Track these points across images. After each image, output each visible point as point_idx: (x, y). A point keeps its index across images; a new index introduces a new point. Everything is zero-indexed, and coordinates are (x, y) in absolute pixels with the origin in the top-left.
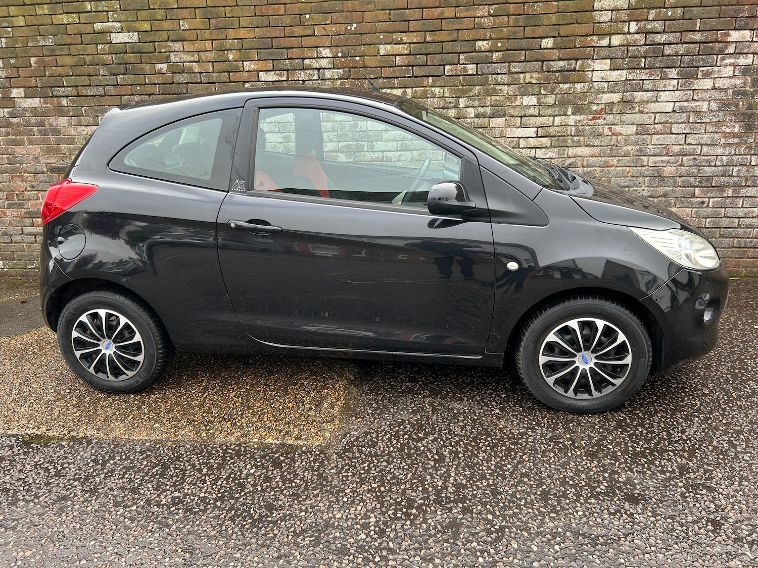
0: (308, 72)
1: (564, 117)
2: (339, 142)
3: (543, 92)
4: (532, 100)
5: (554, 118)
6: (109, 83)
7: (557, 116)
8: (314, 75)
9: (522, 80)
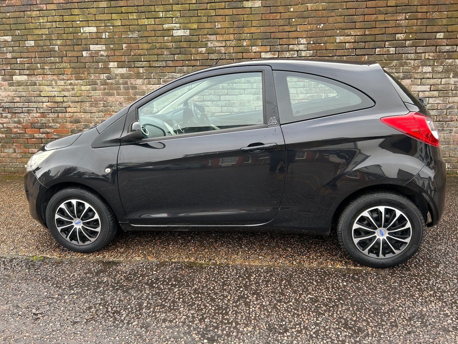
0: (291, 52)
1: (448, 79)
2: (307, 94)
3: (435, 64)
4: (429, 69)
5: (442, 80)
6: (169, 59)
7: (443, 78)
8: (295, 54)
9: (423, 57)
